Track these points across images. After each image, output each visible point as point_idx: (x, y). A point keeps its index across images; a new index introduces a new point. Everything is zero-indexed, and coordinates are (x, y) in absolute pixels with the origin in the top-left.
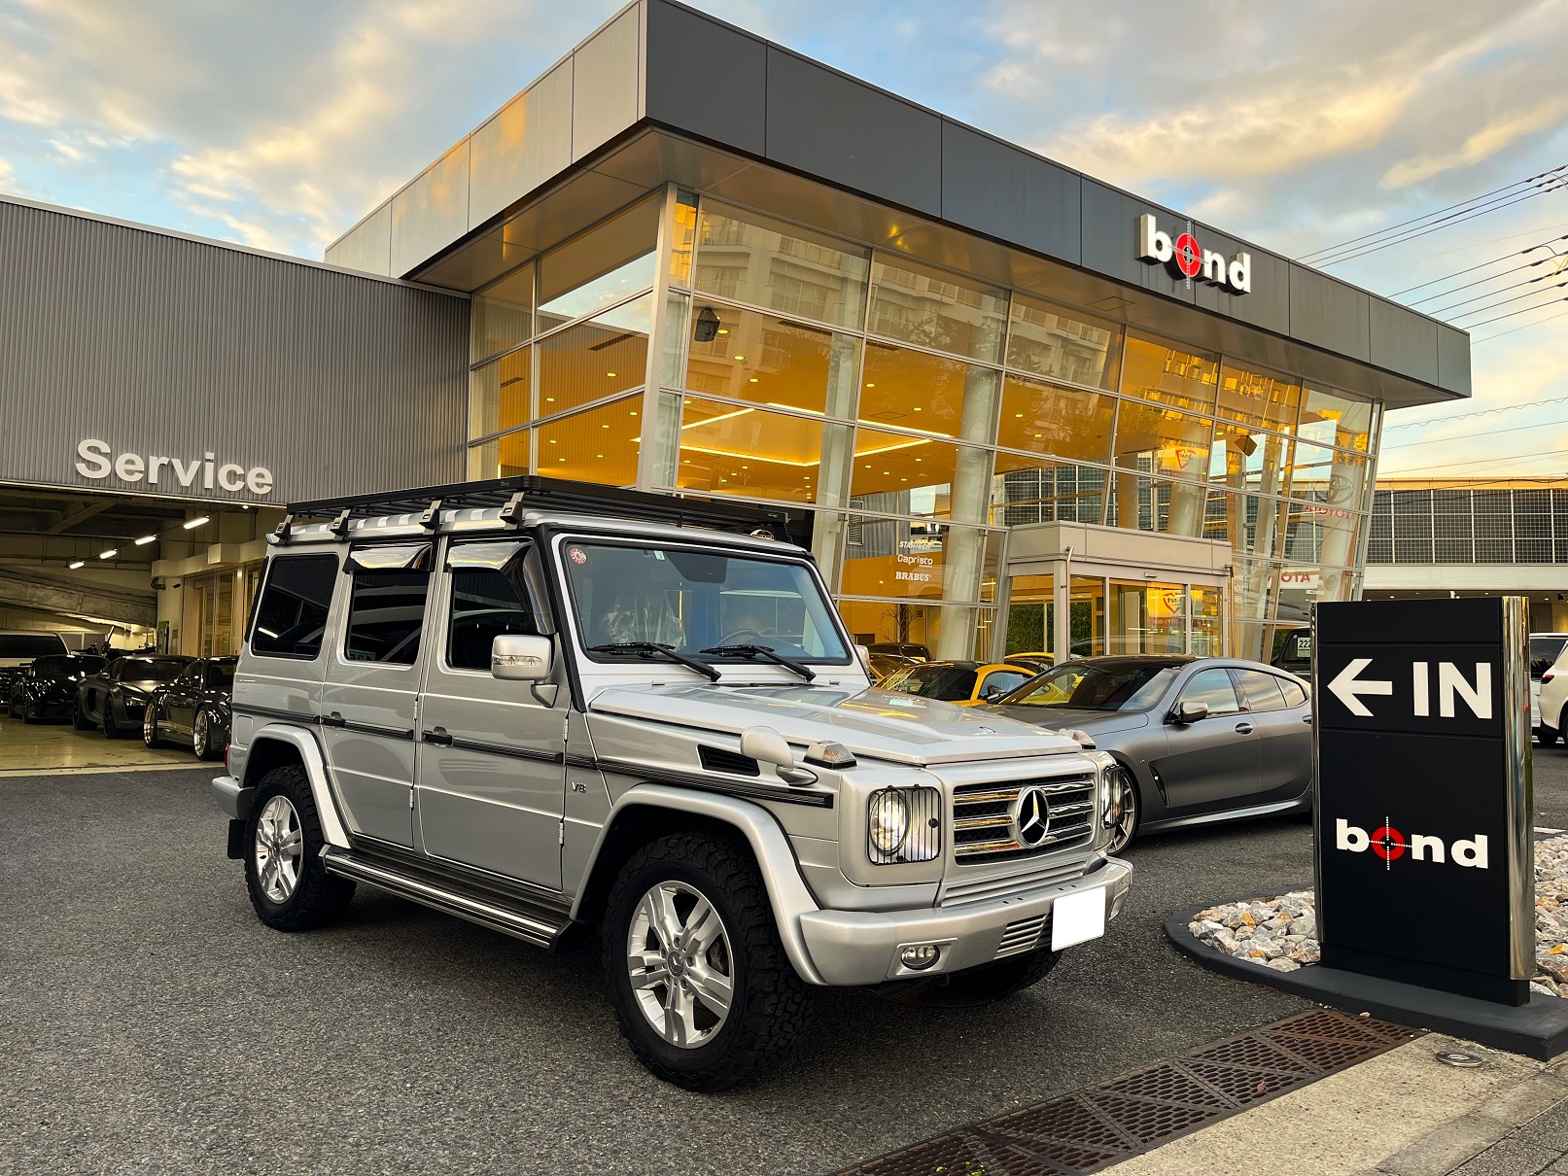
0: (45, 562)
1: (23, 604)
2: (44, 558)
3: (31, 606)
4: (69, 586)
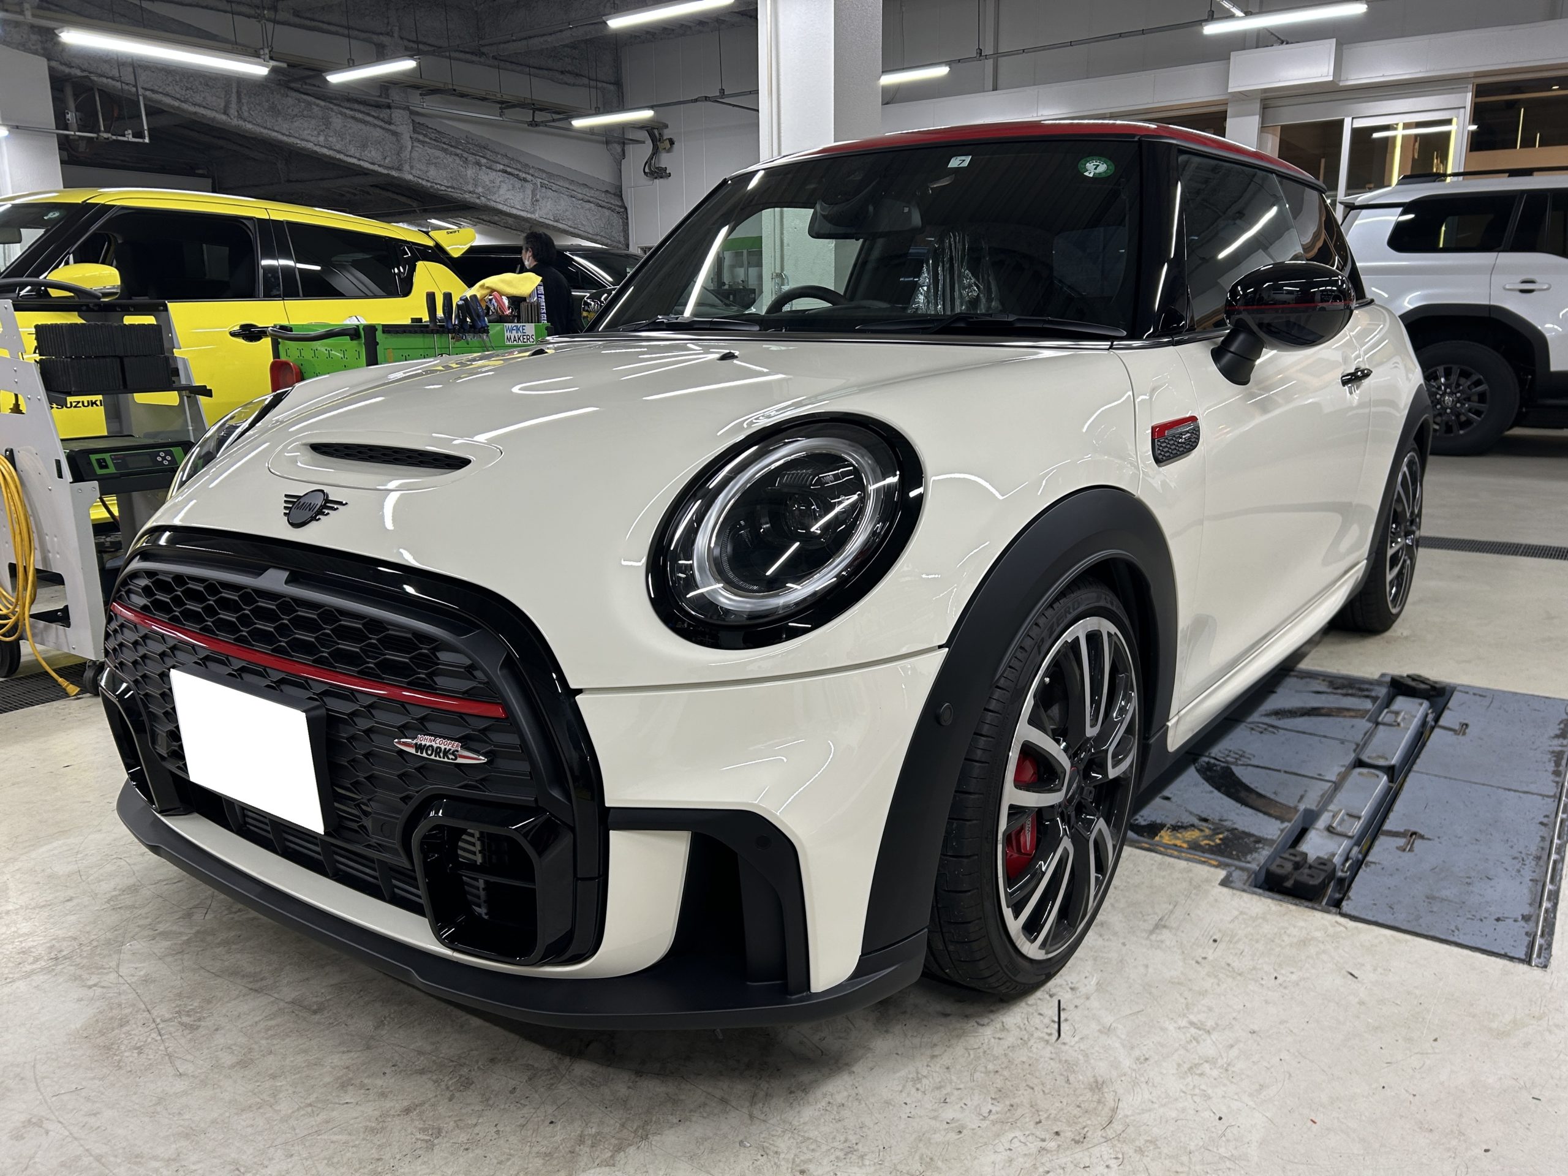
4: (519, 167)
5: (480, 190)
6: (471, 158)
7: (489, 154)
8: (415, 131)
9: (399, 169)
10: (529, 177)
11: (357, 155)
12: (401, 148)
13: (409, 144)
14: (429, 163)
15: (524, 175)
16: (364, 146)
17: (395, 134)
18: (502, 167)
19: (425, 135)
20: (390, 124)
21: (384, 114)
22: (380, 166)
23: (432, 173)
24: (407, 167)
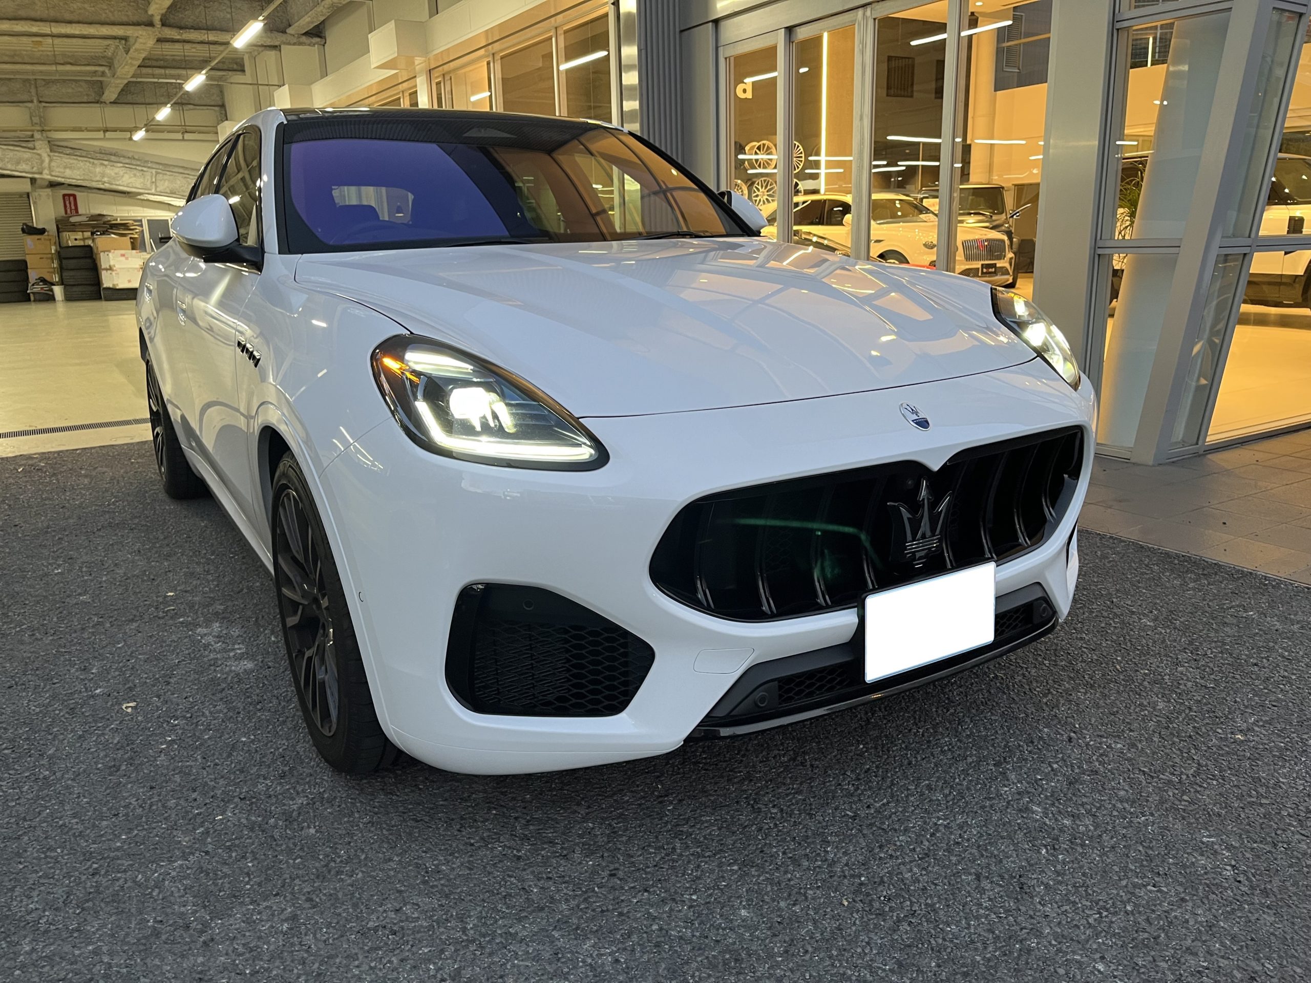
0: (108, 134)
1: (94, 185)
2: (106, 130)
3: (102, 186)
4: (139, 163)
5: (106, 179)
6: (96, 162)
7: (113, 158)
8: (51, 151)
9: (41, 173)
10: (145, 169)
11: (14, 168)
12: (42, 162)
13: (47, 160)
14: (65, 167)
15: (140, 168)
16: (18, 163)
17: (39, 154)
18: (121, 165)
19: (59, 152)
20: (34, 149)
21: (30, 145)
22: (26, 173)
23: (68, 173)
24: (46, 171)
